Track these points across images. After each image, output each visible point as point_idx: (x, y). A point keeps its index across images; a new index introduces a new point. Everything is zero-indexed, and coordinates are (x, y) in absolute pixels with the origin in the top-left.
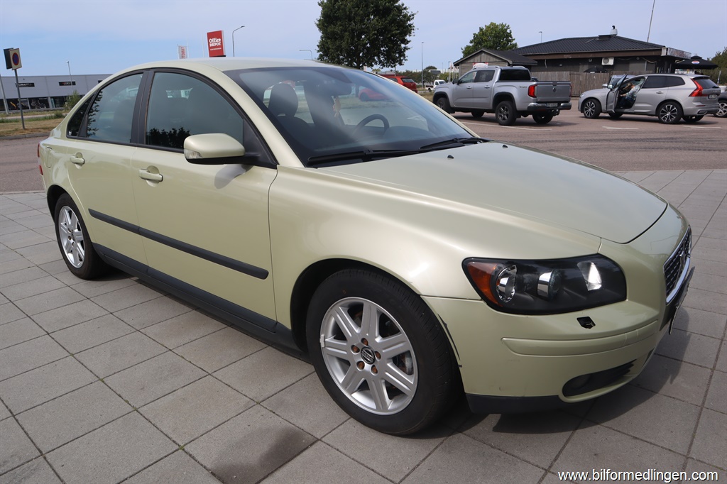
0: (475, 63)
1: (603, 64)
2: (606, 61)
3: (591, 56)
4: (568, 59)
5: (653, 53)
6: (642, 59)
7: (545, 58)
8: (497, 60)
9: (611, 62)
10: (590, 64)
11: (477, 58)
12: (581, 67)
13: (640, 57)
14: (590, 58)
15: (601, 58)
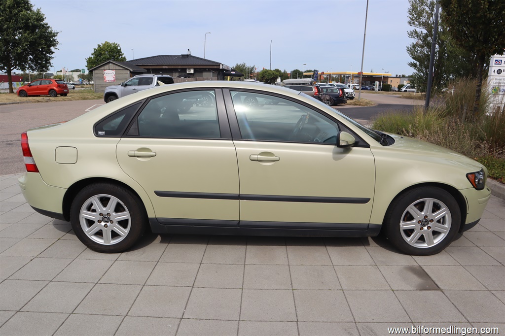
0: (105, 70)
1: (187, 72)
2: (189, 70)
3: (180, 67)
4: (165, 69)
5: (216, 67)
6: (209, 70)
7: (150, 67)
8: (121, 68)
9: (192, 71)
10: (179, 72)
11: (106, 67)
12: (174, 74)
13: (208, 69)
14: (179, 69)
15: (186, 69)
